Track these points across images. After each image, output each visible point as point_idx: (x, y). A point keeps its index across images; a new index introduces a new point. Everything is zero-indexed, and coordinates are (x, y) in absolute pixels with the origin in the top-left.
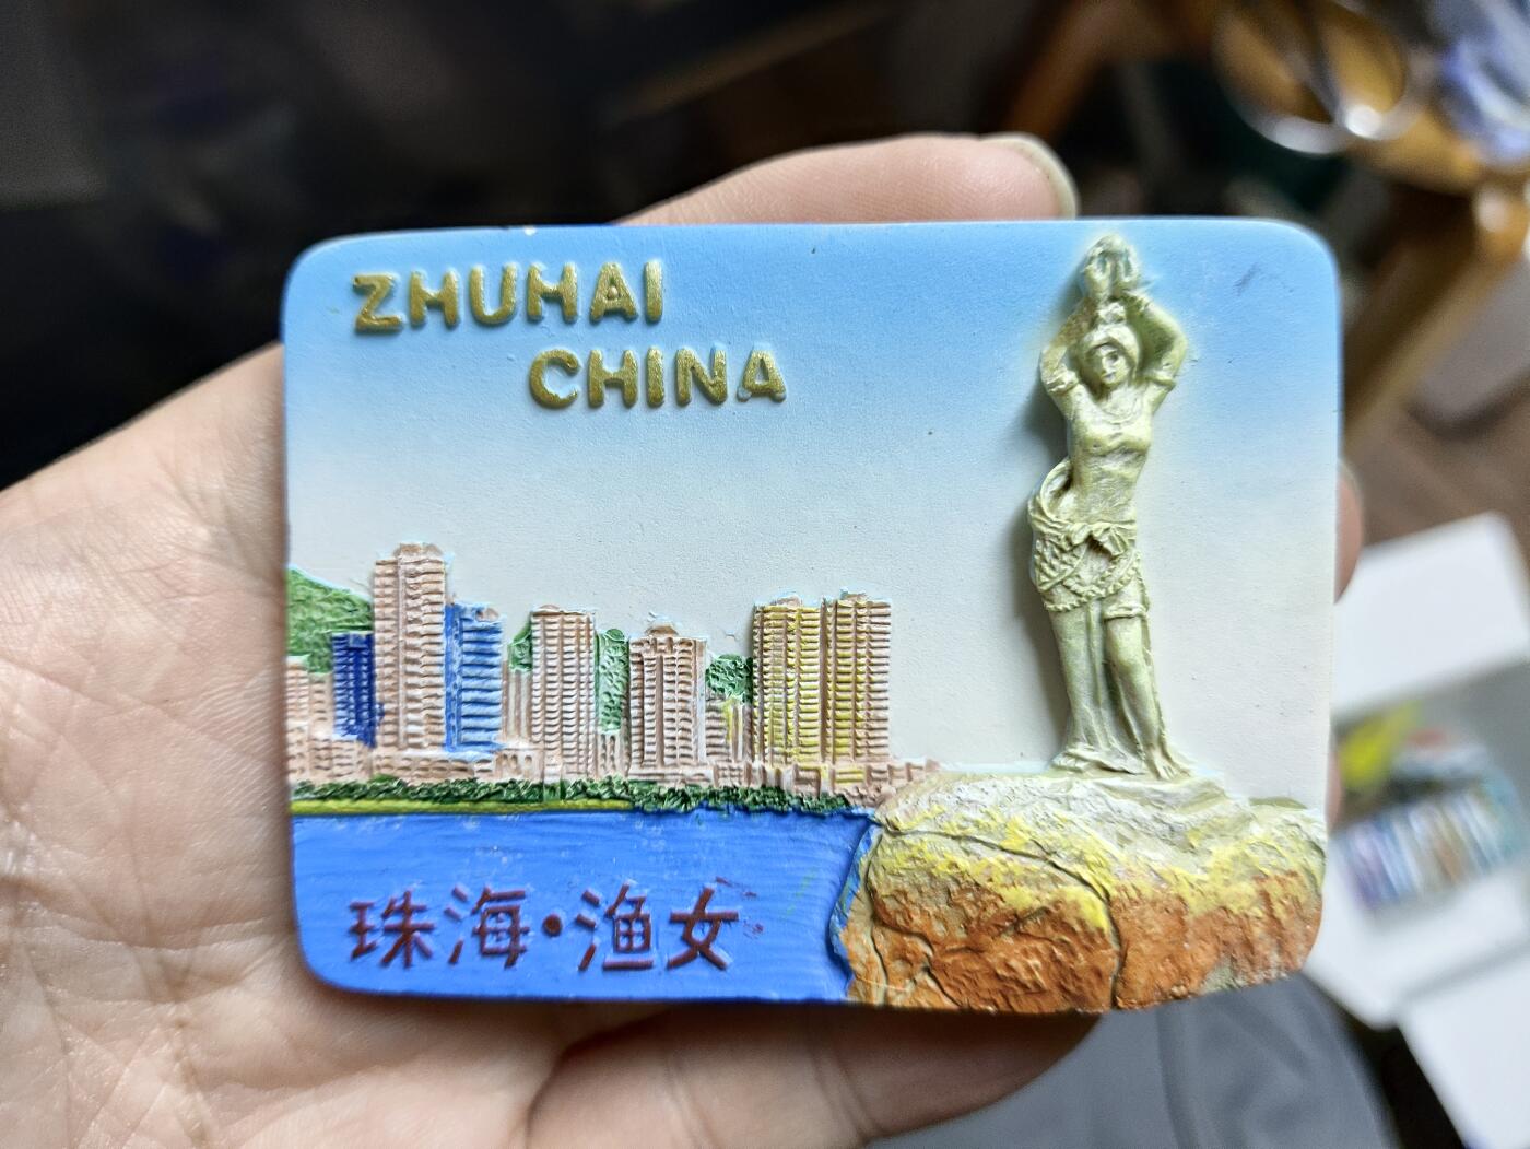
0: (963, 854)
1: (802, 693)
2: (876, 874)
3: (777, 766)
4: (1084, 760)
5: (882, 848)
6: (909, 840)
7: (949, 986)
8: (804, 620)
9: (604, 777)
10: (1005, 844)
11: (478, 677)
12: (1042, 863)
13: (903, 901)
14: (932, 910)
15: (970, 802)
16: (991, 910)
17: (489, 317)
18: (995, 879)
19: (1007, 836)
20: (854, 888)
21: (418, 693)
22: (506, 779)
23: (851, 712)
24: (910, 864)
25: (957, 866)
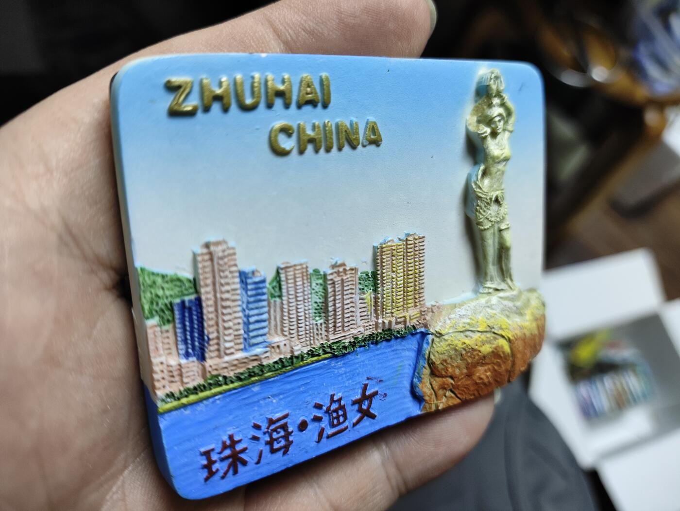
0: (465, 338)
1: (398, 283)
2: (434, 356)
3: (389, 319)
4: (491, 288)
5: (435, 344)
6: (446, 337)
7: (459, 393)
8: (398, 249)
9: (319, 345)
10: (479, 329)
11: (257, 308)
12: (490, 333)
13: (445, 364)
14: (455, 364)
15: (464, 315)
16: (477, 357)
17: (248, 105)
18: (478, 344)
19: (480, 326)
20: (424, 365)
21: (230, 324)
22: (276, 359)
23: (413, 287)
24: (448, 348)
25: (465, 343)
